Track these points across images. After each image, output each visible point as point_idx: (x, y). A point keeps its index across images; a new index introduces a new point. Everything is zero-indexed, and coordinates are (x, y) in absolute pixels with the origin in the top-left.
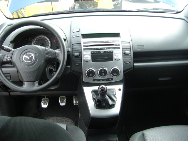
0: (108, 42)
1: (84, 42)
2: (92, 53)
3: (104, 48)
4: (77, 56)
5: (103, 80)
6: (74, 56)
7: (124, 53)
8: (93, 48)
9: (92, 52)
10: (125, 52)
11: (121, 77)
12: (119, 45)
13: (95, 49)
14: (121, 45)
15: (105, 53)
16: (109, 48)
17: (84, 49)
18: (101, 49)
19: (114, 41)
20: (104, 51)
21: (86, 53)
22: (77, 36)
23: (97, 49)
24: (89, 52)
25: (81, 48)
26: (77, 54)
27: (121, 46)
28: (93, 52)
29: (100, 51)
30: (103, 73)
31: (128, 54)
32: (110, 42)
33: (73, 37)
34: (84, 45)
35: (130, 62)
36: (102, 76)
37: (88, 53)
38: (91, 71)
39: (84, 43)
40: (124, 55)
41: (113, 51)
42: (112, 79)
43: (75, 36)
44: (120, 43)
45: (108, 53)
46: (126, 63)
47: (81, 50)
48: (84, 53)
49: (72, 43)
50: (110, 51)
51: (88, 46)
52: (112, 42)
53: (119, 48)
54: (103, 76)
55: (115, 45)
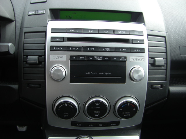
0: (114, 32)
1: (52, 29)
2: (73, 60)
3: (105, 48)
4: (33, 65)
5: (96, 125)
6: (27, 63)
7: (152, 62)
8: (76, 47)
9: (71, 57)
10: (154, 61)
11: (138, 118)
12: (142, 42)
13: (80, 49)
14: (146, 42)
15: (106, 60)
16: (117, 50)
17: (53, 49)
18: (97, 49)
19: (129, 33)
20: (105, 57)
21: (55, 59)
22: (40, 12)
23: (86, 49)
24: (65, 57)
25: (45, 43)
26: (33, 58)
27: (145, 46)
28: (76, 56)
29: (93, 57)
30: (97, 110)
31: (161, 66)
32: (120, 32)
33: (30, 13)
34: (52, 38)
35: (162, 86)
36: (94, 117)
37: (61, 59)
38: (66, 105)
39: (54, 31)
40: (152, 68)
41: (125, 57)
42: (118, 123)
43: (33, 13)
44: (145, 38)
45: (115, 61)
46: (155, 88)
47: (45, 49)
48: (51, 57)
49: (25, 30)
50: (119, 57)
51: (62, 39)
52: (124, 33)
53: (142, 51)
54: (97, 117)
55: (132, 41)
